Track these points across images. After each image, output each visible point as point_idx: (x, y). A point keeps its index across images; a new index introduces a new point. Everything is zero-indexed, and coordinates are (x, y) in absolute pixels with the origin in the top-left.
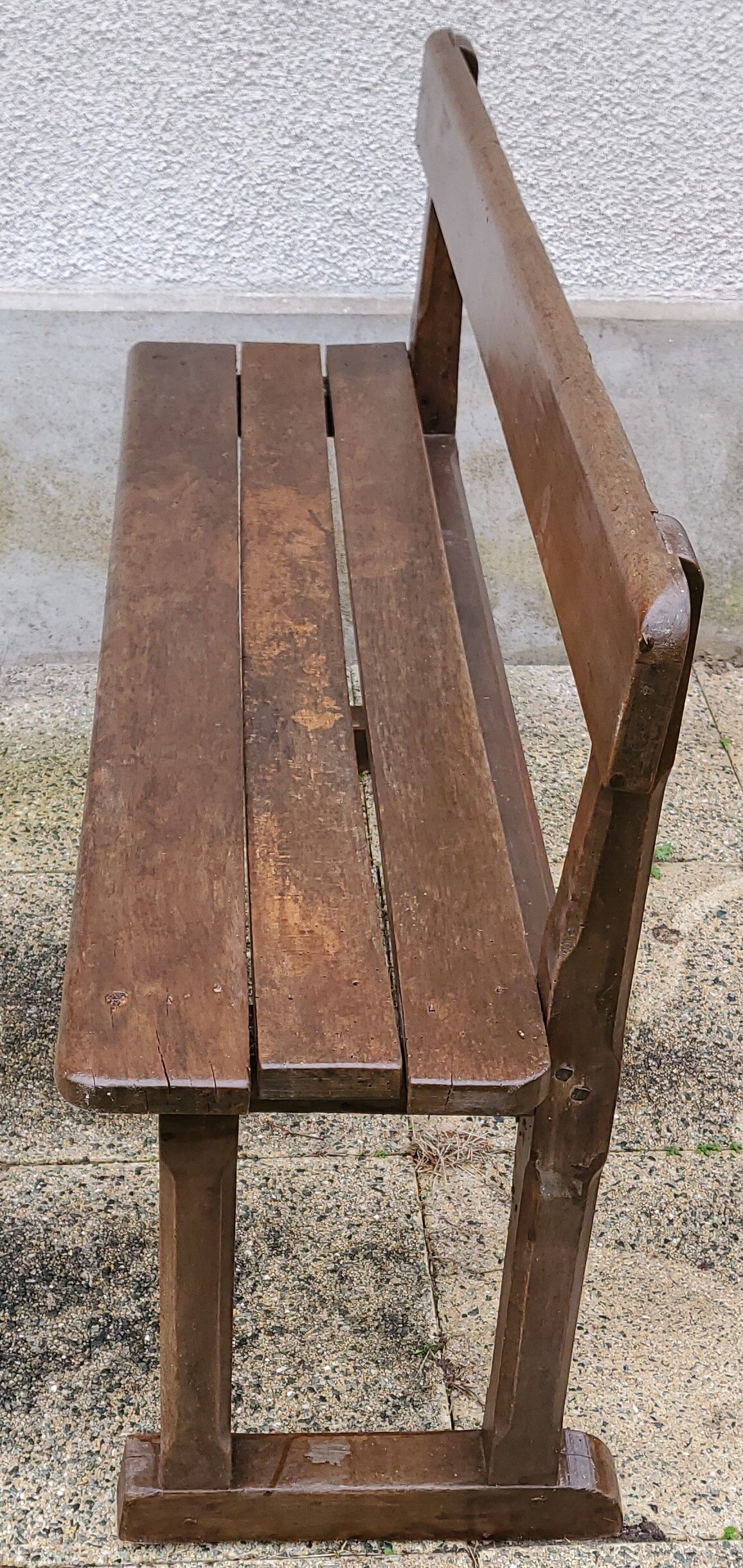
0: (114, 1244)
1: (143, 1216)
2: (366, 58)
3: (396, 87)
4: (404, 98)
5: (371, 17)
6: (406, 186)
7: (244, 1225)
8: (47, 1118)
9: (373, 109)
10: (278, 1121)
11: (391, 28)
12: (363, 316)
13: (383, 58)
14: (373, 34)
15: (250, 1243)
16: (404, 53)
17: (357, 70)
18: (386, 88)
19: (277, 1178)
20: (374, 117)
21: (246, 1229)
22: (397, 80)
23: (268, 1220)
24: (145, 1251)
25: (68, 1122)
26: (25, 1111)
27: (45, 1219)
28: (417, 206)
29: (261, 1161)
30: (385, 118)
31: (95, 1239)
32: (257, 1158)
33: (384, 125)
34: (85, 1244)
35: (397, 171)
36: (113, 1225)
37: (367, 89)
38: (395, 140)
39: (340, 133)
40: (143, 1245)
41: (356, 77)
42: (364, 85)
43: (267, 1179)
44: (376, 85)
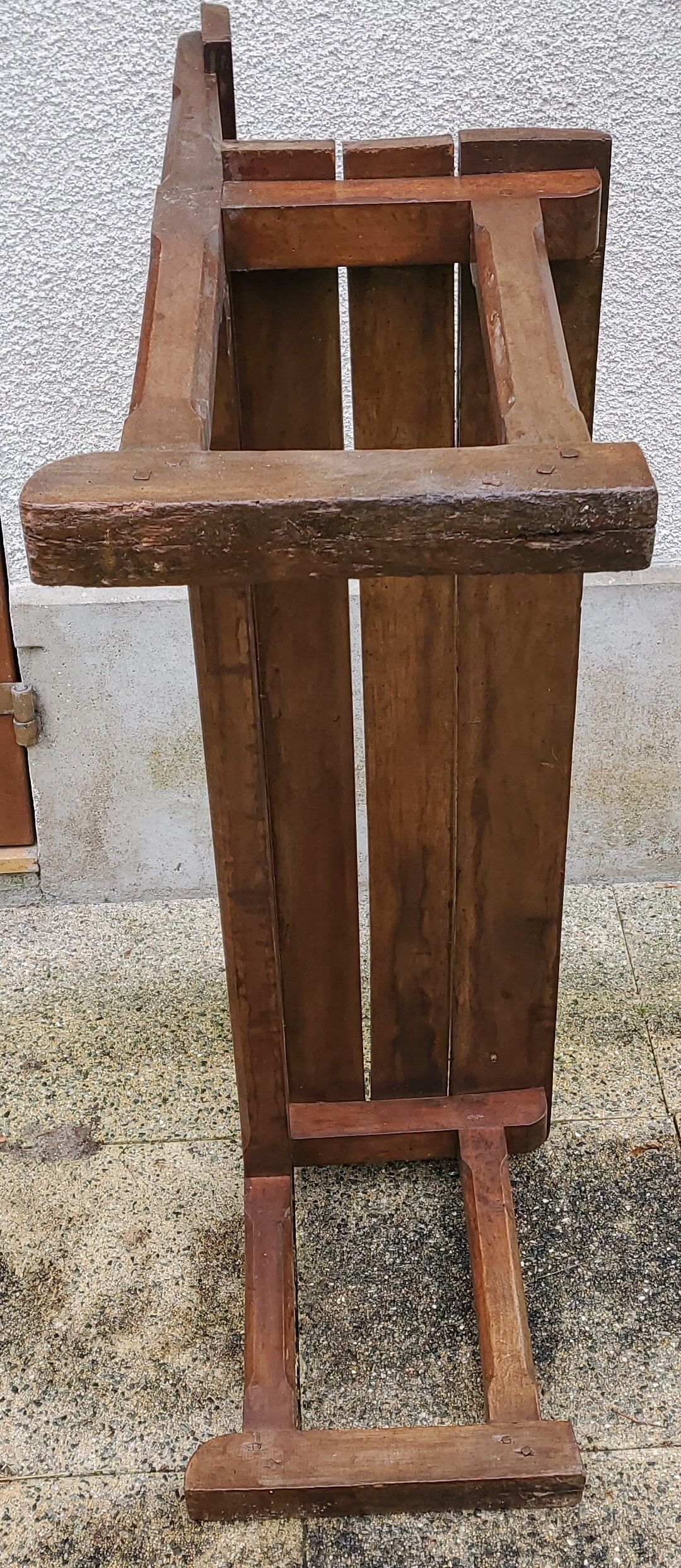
0: (489, 1554)
1: (511, 1520)
2: (630, 366)
3: (659, 388)
4: (665, 398)
5: (637, 331)
6: (666, 472)
7: (608, 1528)
8: (405, 1411)
9: (638, 409)
10: (622, 1409)
11: (654, 340)
12: (627, 586)
13: (647, 365)
14: (638, 345)
15: (617, 1549)
16: (667, 360)
17: (622, 376)
18: (649, 390)
19: (631, 1472)
20: (638, 415)
21: (611, 1533)
22: (659, 382)
23: (630, 1522)
24: (520, 1561)
25: (423, 1415)
26: (383, 1404)
27: (420, 1525)
28: (676, 488)
29: (613, 1453)
30: (648, 415)
31: (470, 1548)
32: (607, 1451)
33: (647, 421)
34: (462, 1554)
35: (659, 460)
36: (485, 1531)
37: (631, 392)
38: (657, 433)
39: (605, 430)
40: (517, 1553)
41: (621, 382)
42: (630, 389)
43: (621, 1474)
44: (639, 388)
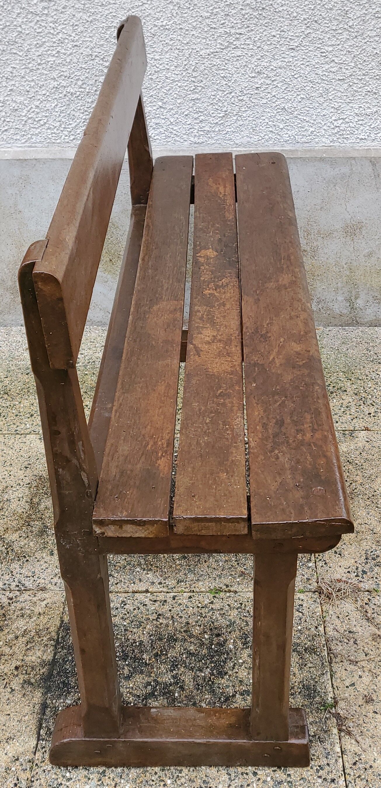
0: (160, 639)
1: (176, 623)
2: (292, 34)
3: (308, 47)
4: (311, 53)
5: (295, 14)
6: (312, 95)
7: (229, 630)
8: (128, 567)
9: (296, 59)
10: (248, 572)
11: (305, 19)
12: (292, 158)
13: (301, 34)
14: (296, 22)
15: (232, 641)
16: (312, 31)
17: (288, 40)
18: (302, 48)
19: (247, 604)
20: (296, 62)
21: (230, 633)
22: (308, 44)
23: (242, 628)
24: (177, 644)
25: (138, 569)
26: (117, 563)
27: (125, 624)
28: (318, 105)
29: (239, 594)
30: (302, 62)
31: (150, 636)
32: (236, 592)
33: (302, 66)
34: (145, 639)
35: (308, 88)
36: (160, 629)
37: (293, 49)
38: (307, 73)
39: (279, 70)
40: (176, 640)
41: (287, 43)
42: (292, 47)
43: (241, 604)
44: (297, 47)
